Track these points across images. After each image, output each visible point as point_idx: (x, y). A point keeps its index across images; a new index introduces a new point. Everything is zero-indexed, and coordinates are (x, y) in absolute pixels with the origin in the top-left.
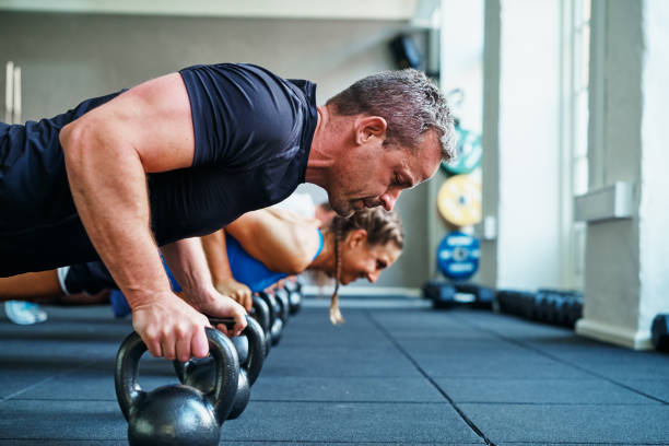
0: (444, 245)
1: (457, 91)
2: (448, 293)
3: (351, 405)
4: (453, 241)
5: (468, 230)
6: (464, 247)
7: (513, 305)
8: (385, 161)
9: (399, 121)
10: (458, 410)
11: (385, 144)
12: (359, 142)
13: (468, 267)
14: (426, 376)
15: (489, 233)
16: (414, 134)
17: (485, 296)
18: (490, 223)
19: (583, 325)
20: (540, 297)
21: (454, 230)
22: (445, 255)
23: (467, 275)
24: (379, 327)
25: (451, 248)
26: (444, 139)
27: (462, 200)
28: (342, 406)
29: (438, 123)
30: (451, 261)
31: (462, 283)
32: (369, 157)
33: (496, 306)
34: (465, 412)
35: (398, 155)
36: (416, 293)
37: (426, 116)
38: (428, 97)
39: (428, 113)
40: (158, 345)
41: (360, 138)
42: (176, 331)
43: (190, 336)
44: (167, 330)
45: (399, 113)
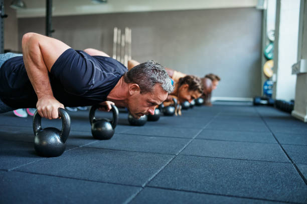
2: (258, 100)
8: (142, 99)
9: (143, 83)
11: (141, 93)
12: (131, 94)
15: (274, 80)
16: (150, 87)
17: (271, 101)
18: (274, 76)
19: (294, 112)
21: (268, 79)
22: (266, 87)
25: (268, 85)
26: (163, 86)
29: (159, 80)
37: (153, 79)
38: (153, 72)
39: (154, 78)
40: (41, 113)
41: (131, 92)
42: (46, 109)
43: (51, 110)
44: (43, 108)
45: (143, 81)
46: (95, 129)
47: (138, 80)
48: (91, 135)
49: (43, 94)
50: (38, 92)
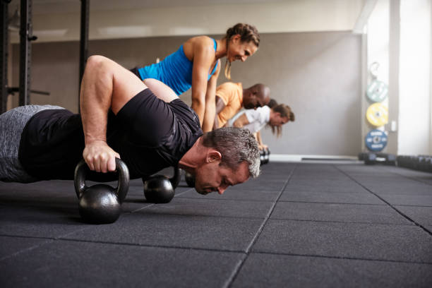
0: (369, 136)
1: (375, 63)
2: (372, 157)
3: (338, 205)
4: (373, 134)
5: (382, 129)
6: (378, 136)
7: (406, 162)
8: (219, 173)
9: (228, 155)
10: (395, 209)
11: (220, 165)
12: (207, 161)
13: (381, 146)
14: (372, 193)
15: (393, 129)
17: (391, 158)
18: (394, 123)
20: (421, 158)
21: (374, 128)
22: (369, 140)
23: (380, 150)
24: (341, 171)
25: (372, 137)
26: (251, 167)
27: (378, 114)
28: (333, 205)
30: (372, 143)
31: (378, 153)
32: (211, 169)
33: (396, 163)
34: (399, 209)
35: (225, 171)
36: (356, 158)
37: (242, 155)
38: (246, 146)
39: (244, 154)
40: (92, 165)
41: (208, 159)
42: (100, 158)
43: (107, 160)
44: (96, 157)
45: (229, 151)
46: (150, 190)
47: (224, 148)
48: (144, 198)
49: (94, 139)
50: (89, 134)
